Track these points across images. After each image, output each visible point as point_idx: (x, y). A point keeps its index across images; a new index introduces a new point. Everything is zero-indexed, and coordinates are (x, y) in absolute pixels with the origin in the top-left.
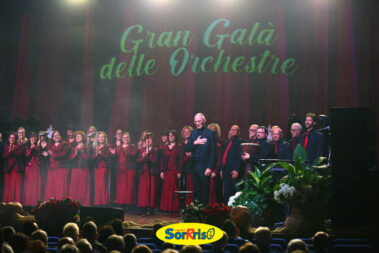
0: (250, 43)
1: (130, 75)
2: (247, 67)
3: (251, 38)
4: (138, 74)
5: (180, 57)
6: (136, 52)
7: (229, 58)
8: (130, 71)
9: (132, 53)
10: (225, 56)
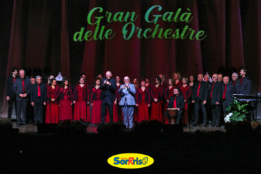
0: (175, 21)
1: (95, 39)
2: (174, 35)
3: (175, 18)
4: (101, 38)
5: (129, 28)
6: (98, 25)
7: (162, 30)
8: (95, 36)
9: (96, 25)
10: (159, 28)
